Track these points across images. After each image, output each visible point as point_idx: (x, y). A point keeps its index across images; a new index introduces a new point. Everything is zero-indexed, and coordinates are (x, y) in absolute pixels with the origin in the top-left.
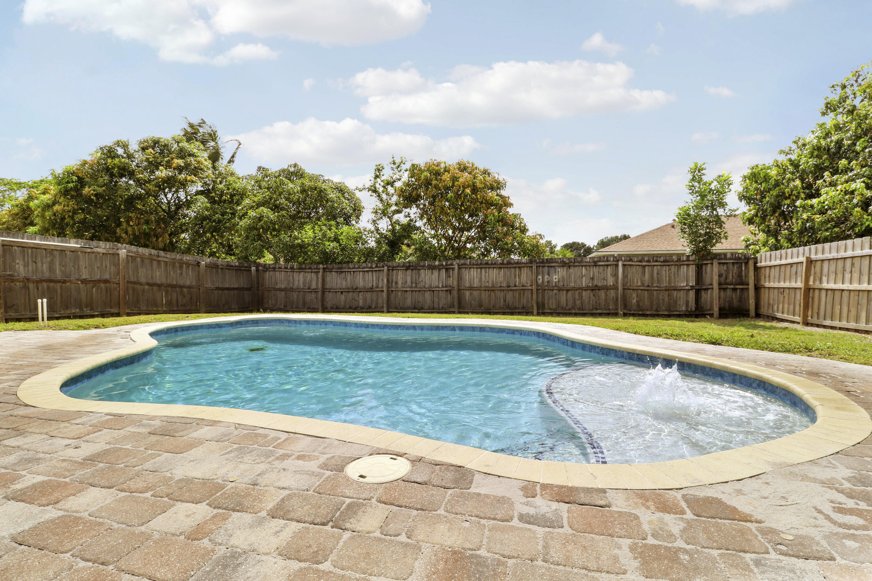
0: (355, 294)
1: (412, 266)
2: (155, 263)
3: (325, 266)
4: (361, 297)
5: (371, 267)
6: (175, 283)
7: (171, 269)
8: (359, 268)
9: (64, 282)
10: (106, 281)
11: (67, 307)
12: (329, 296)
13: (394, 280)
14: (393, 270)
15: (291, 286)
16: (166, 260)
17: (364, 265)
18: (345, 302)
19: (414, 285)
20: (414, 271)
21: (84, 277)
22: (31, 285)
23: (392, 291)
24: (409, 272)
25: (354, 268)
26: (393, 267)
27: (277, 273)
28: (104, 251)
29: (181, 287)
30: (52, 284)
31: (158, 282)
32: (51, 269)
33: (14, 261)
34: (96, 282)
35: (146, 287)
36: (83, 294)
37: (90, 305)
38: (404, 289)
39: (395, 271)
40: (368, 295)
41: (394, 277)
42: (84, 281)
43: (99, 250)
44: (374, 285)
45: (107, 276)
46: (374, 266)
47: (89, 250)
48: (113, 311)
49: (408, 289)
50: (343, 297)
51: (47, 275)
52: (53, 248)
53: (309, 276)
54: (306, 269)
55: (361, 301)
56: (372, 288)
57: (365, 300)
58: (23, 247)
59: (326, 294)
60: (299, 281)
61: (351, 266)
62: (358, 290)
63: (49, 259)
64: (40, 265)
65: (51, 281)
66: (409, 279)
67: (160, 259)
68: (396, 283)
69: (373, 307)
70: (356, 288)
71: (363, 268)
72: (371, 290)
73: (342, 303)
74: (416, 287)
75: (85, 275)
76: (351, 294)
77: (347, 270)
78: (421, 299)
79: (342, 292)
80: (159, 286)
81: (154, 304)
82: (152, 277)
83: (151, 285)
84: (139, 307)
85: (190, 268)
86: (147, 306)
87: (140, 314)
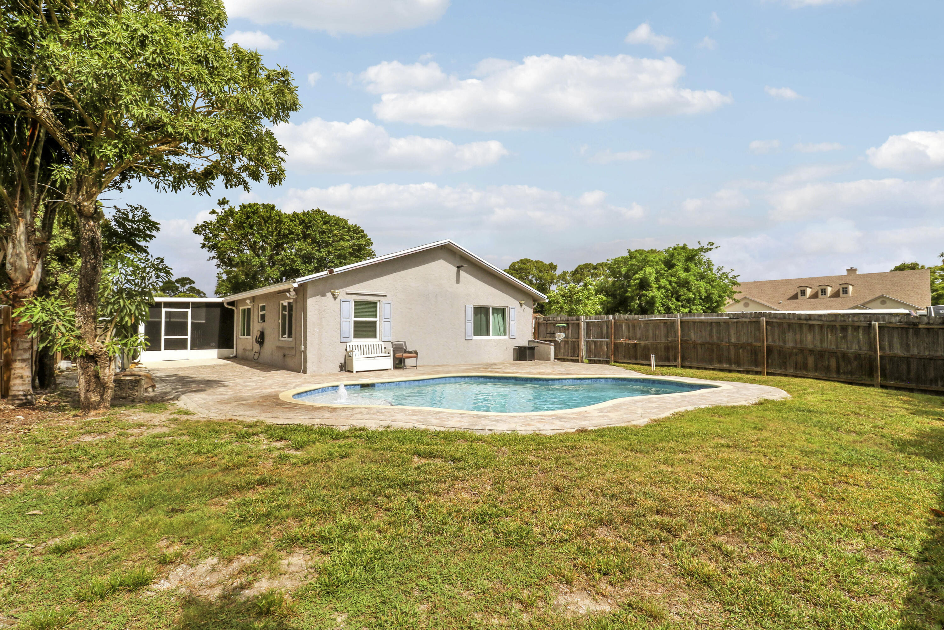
2: (805, 328)
6: (834, 347)
7: (829, 332)
9: (718, 345)
10: (750, 345)
11: (720, 362)
16: (819, 323)
22: (699, 347)
28: (748, 320)
29: (844, 354)
30: (711, 346)
31: (811, 347)
32: (711, 336)
33: (689, 330)
34: (743, 346)
35: (795, 351)
36: (732, 353)
37: (738, 364)
42: (731, 344)
43: (744, 320)
45: (750, 340)
47: (735, 320)
48: (755, 369)
51: (708, 339)
52: (710, 321)
58: (694, 322)
63: (709, 329)
64: (703, 334)
65: (709, 344)
75: (733, 340)
80: (811, 351)
81: (805, 367)
82: (801, 341)
83: (802, 350)
84: (786, 369)
85: (861, 331)
86: (796, 368)
87: (786, 375)
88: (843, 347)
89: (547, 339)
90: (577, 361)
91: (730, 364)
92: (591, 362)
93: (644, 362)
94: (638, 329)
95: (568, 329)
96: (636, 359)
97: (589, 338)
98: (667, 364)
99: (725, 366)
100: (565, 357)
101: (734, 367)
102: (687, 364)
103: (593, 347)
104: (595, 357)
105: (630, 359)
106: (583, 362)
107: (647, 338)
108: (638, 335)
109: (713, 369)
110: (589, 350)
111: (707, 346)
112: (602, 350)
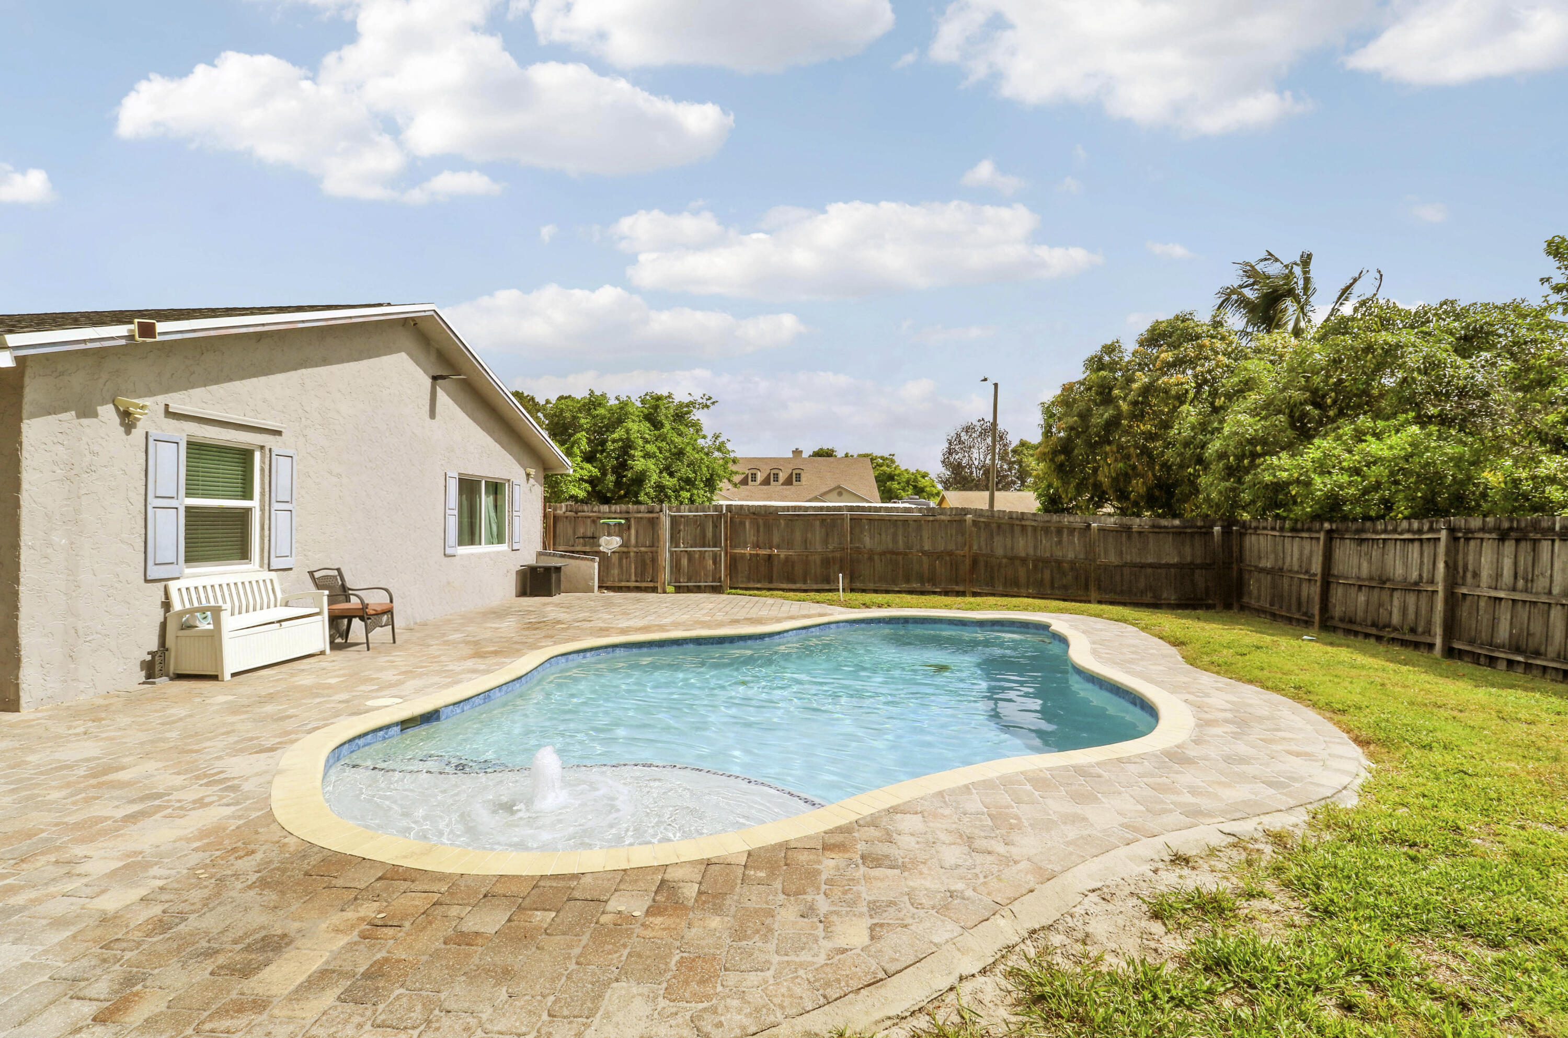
0: (1385, 595)
1: (1518, 529)
2: (1017, 530)
3: (1334, 527)
4: (1396, 602)
5: (1420, 531)
6: (1048, 554)
7: (1043, 537)
8: (1395, 531)
9: (906, 554)
10: (950, 554)
11: (908, 580)
12: (1337, 594)
13: (1470, 567)
14: (1467, 540)
15: (1280, 563)
16: (1033, 523)
17: (1405, 524)
18: (1366, 611)
19: (1521, 583)
20: (1523, 544)
21: (926, 548)
22: (876, 557)
23: (1464, 595)
24: (1509, 547)
25: (1385, 531)
26: (1469, 531)
27: (1261, 538)
28: (948, 518)
29: (1059, 563)
30: (894, 556)
31: (1023, 554)
32: (895, 540)
33: (862, 532)
34: (939, 556)
35: (1004, 561)
36: (926, 566)
37: (933, 580)
38: (1494, 594)
39: (1472, 543)
40: (1411, 599)
41: (1471, 558)
42: (924, 553)
43: (943, 517)
44: (1425, 575)
45: (951, 547)
46: (1426, 527)
47: (931, 518)
48: (957, 588)
49: (1502, 595)
50: (1362, 598)
51: (890, 546)
52: (895, 518)
53: (1307, 545)
54: (1302, 530)
55: (1395, 611)
56: (1416, 584)
57: (1404, 610)
58: (870, 520)
59: (1333, 586)
60: (1292, 555)
61: (1380, 525)
62: (1387, 585)
63: (892, 530)
64: (884, 536)
65: (893, 553)
66: (1507, 563)
67: (1023, 523)
68: (1476, 575)
69: (1420, 630)
70: (1388, 580)
71: (1401, 533)
72: (1414, 588)
73: (1360, 614)
74: (1526, 590)
75: (927, 547)
76: (1376, 591)
77: (1369, 536)
78: (1537, 627)
79: (1360, 587)
80: (1024, 561)
81: (1015, 583)
82: (1012, 549)
83: (1012, 559)
84: (993, 586)
85: (1076, 534)
86: (1005, 585)
87: (993, 595)
88: (1058, 553)
89: (578, 548)
90: (654, 590)
91: (923, 583)
92: (678, 590)
93: (784, 586)
94: (775, 532)
95: (629, 528)
96: (771, 581)
97: (677, 546)
98: (827, 587)
99: (916, 586)
100: (623, 584)
101: (928, 587)
102: (858, 585)
103: (685, 562)
104: (689, 580)
105: (759, 581)
106: (665, 592)
107: (790, 545)
108: (776, 539)
109: (899, 592)
110: (676, 567)
111: (888, 556)
112: (705, 568)
